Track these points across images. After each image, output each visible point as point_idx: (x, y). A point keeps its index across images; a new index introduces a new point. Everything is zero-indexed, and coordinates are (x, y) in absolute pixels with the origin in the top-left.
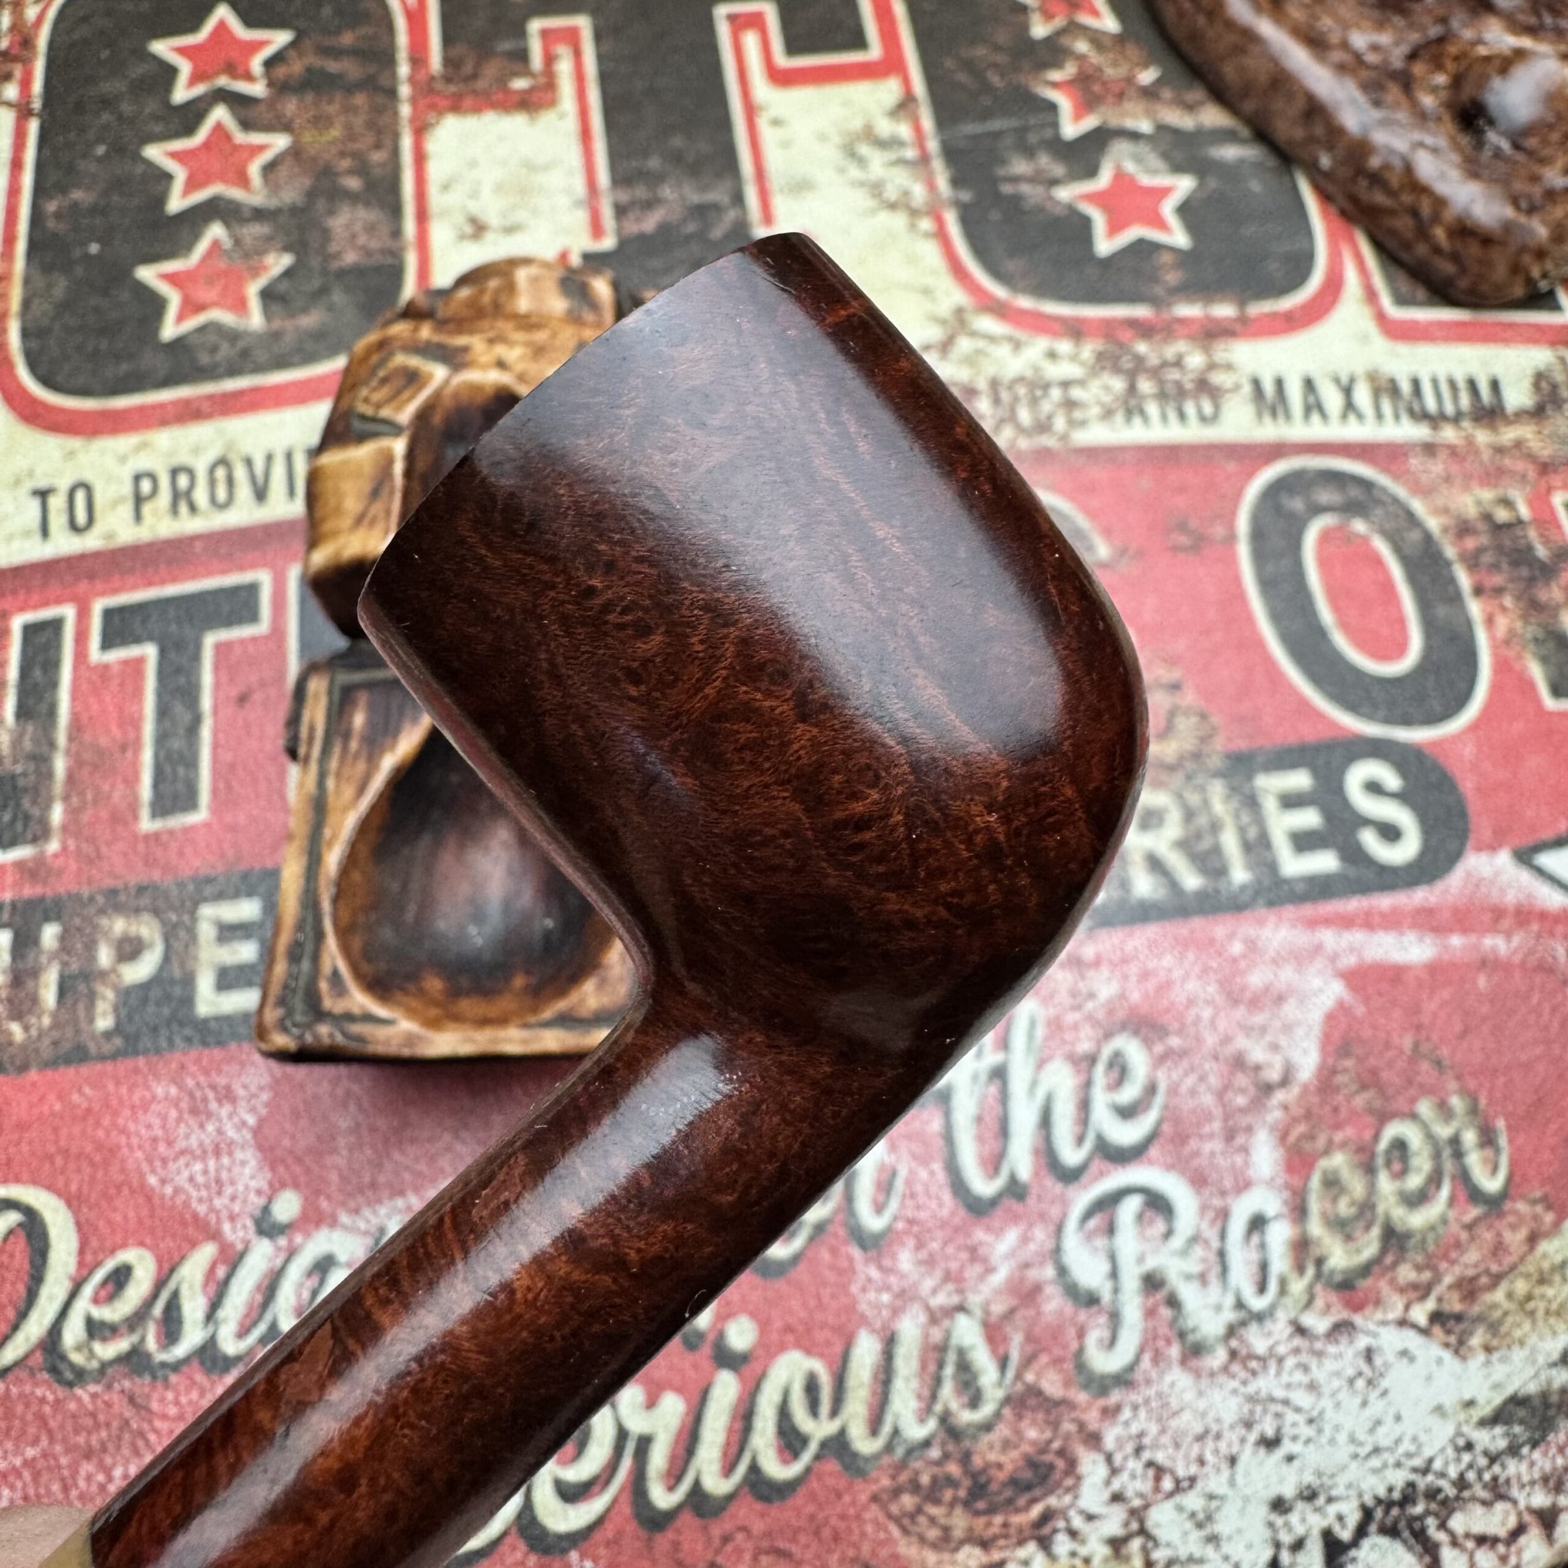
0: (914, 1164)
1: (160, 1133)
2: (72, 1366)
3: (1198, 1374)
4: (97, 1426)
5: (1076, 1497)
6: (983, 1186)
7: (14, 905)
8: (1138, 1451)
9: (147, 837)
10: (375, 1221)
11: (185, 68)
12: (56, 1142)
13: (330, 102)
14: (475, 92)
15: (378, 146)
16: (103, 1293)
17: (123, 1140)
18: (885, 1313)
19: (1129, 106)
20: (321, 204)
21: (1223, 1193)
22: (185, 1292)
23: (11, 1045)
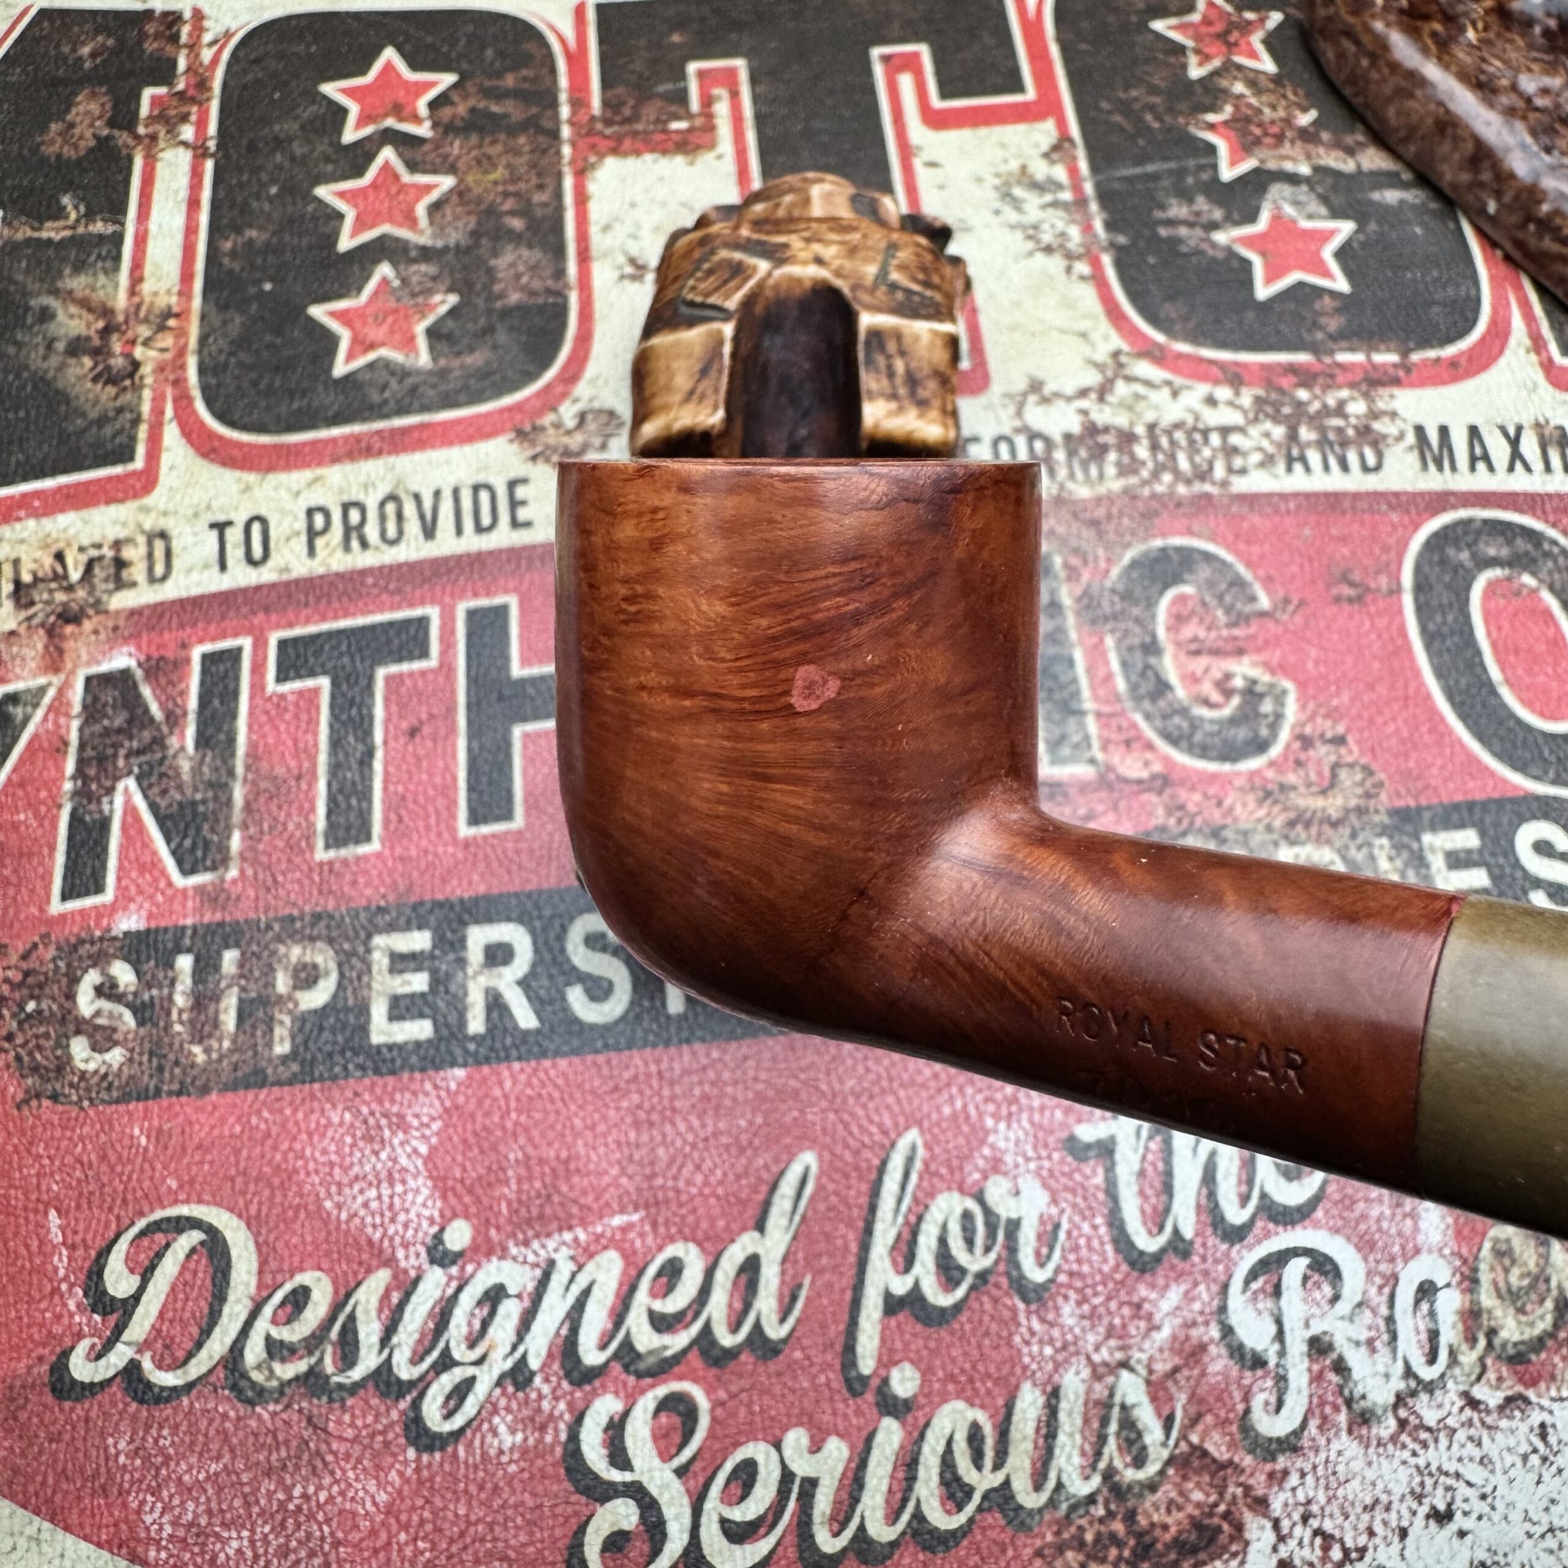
0: (1077, 1218)
1: (334, 1158)
2: (253, 1384)
3: (1367, 1444)
4: (277, 1444)
5: (1243, 1561)
6: (1147, 1242)
7: (195, 929)
8: (1305, 1519)
9: (321, 864)
10: (544, 1254)
11: (354, 110)
12: (236, 1165)
13: (494, 142)
14: (635, 134)
15: (540, 187)
16: (282, 1315)
17: (300, 1164)
18: (1049, 1367)
19: (1287, 148)
20: (485, 242)
21: (1392, 1259)
22: (359, 1314)
23: (193, 1065)
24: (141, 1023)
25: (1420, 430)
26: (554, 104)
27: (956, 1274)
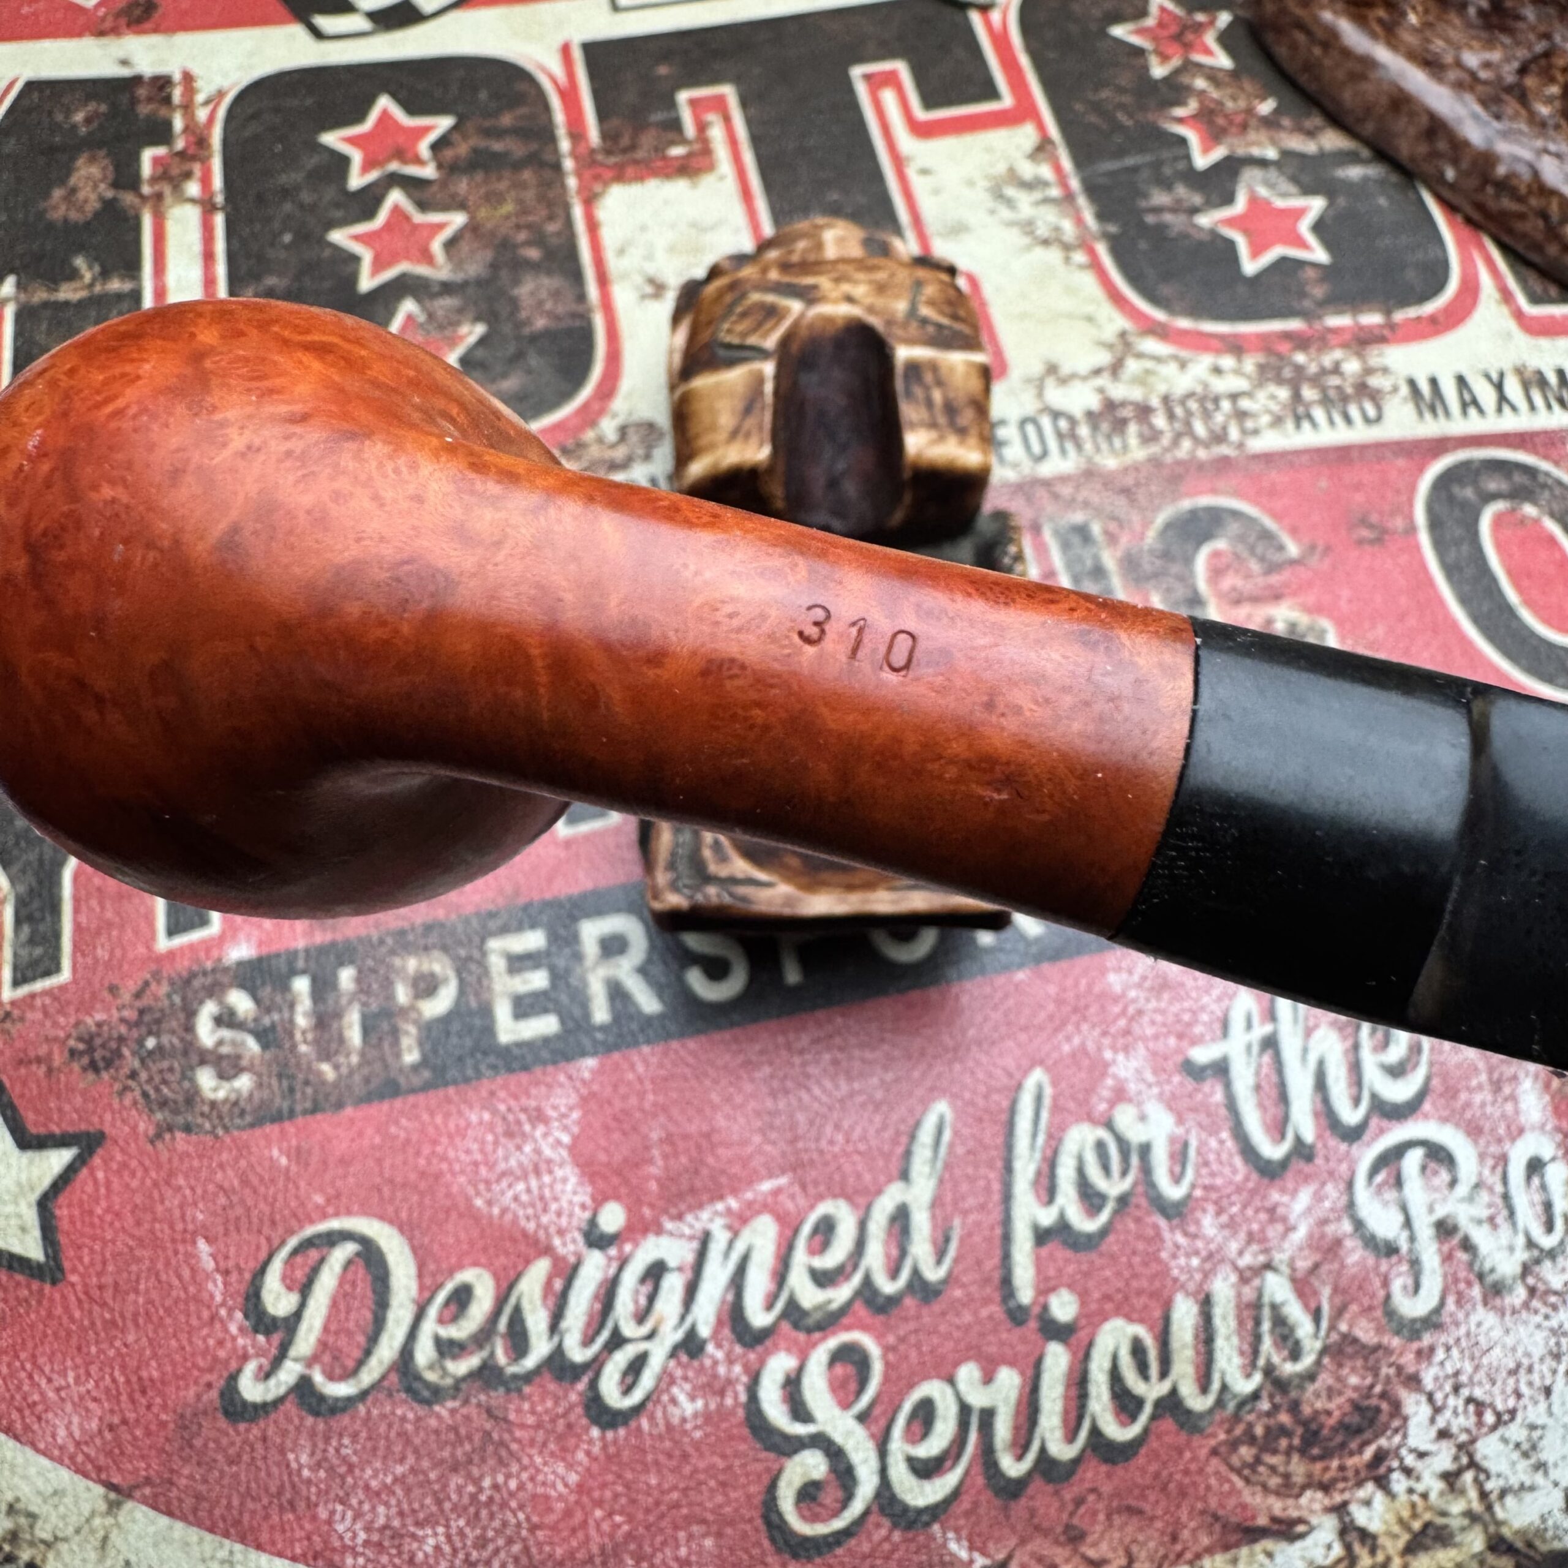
0: (1204, 1135)
1: (478, 1157)
2: (427, 1385)
3: (1502, 1313)
4: (460, 1441)
5: (1405, 1436)
6: (1272, 1151)
7: (307, 951)
8: (1456, 1389)
10: (699, 1226)
11: (357, 157)
12: (381, 1174)
13: (500, 179)
14: (636, 162)
15: (551, 218)
16: (447, 1314)
17: (444, 1166)
18: (1198, 1277)
19: (1252, 135)
20: (504, 274)
21: (1500, 1141)
22: (526, 1306)
23: (324, 1083)
24: (265, 1046)
25: (1412, 383)
26: (552, 139)
27: (1096, 1201)
